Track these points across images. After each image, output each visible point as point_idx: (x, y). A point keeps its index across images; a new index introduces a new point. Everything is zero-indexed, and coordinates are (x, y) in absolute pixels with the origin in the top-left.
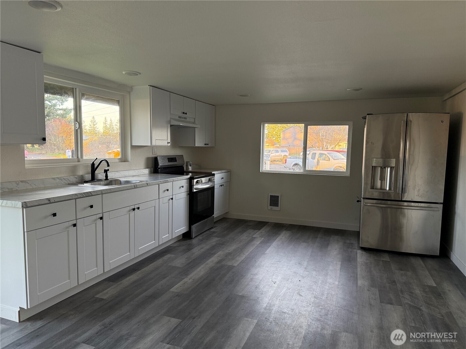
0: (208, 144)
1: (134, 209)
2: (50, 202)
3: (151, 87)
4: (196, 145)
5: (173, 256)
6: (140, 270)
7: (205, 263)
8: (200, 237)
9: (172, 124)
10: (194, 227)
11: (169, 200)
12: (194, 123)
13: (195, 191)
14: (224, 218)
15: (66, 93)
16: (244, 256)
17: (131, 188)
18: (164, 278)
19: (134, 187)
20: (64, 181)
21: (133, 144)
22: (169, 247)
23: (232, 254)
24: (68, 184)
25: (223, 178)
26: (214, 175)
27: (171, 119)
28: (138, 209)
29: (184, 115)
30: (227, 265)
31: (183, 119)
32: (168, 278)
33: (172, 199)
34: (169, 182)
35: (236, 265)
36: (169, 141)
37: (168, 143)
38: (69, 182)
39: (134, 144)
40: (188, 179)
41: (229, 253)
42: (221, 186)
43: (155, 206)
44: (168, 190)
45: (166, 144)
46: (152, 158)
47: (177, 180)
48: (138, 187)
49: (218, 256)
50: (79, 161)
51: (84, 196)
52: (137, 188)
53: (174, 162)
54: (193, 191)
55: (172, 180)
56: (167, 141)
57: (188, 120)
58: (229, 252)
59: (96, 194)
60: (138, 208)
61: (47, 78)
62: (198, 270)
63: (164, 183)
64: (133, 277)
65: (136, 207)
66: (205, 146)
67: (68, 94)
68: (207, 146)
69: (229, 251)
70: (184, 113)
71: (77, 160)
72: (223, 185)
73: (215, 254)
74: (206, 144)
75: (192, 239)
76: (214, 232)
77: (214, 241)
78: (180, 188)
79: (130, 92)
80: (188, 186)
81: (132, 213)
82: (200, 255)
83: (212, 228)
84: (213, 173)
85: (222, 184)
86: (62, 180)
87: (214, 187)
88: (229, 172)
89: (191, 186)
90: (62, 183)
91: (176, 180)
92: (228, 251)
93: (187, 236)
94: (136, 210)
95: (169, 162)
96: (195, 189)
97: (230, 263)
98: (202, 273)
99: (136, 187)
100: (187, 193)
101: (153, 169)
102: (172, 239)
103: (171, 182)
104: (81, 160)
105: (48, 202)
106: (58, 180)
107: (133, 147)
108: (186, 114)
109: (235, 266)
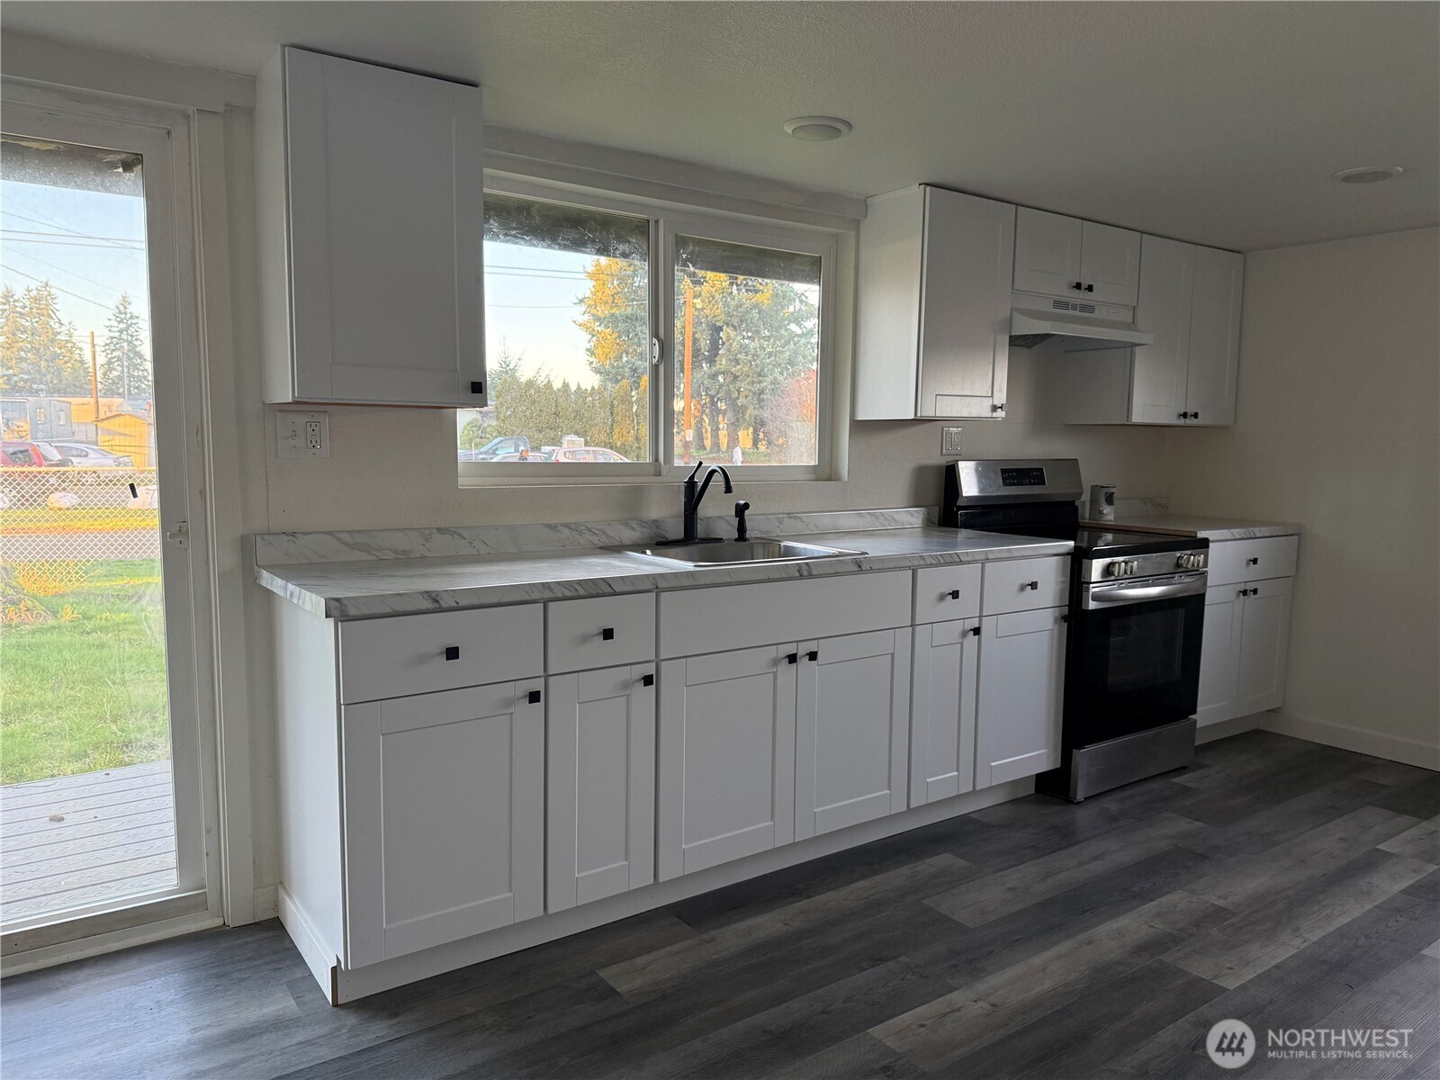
0: (1196, 415)
1: (792, 659)
2: (436, 605)
3: (928, 188)
4: (1137, 418)
5: (961, 863)
6: (808, 898)
7: (1081, 937)
8: (1112, 804)
9: (1016, 332)
10: (1085, 757)
11: (964, 634)
12: (1132, 326)
13: (1092, 605)
14: (1258, 732)
15: (621, 238)
16: (1297, 942)
17: (784, 575)
18: (876, 961)
19: (797, 574)
20: (591, 538)
21: (861, 416)
22: (965, 820)
23: (1235, 920)
24: (601, 548)
25: (1255, 561)
26: (1204, 543)
27: (1014, 313)
28: (810, 660)
29: (1082, 296)
30: (1186, 973)
31: (1077, 313)
32: (891, 964)
33: (977, 631)
34: (969, 563)
35: (1231, 989)
36: (1000, 398)
37: (994, 408)
38: (605, 541)
39: (864, 414)
40: (1068, 554)
41: (1221, 909)
42: (1245, 593)
43: (893, 654)
44: (955, 595)
45: (986, 412)
46: (939, 467)
47: (1005, 555)
48: (815, 572)
49: (1159, 914)
50: (658, 473)
51: (582, 592)
52: (811, 576)
53: (1031, 484)
54: (1083, 608)
55: (983, 557)
56: (988, 403)
57: (1099, 313)
58: (1221, 903)
59: (632, 589)
60: (813, 656)
61: (493, 178)
62: (1037, 961)
63: (939, 565)
64: (767, 924)
65: (803, 649)
66: (1182, 421)
67: (629, 242)
68: (1190, 421)
69: (1225, 898)
70: (1078, 286)
71: (652, 470)
72: (1255, 591)
73: (1145, 897)
74: (1185, 415)
75: (1073, 803)
76: (1185, 791)
77: (1168, 830)
78: (1022, 588)
79: (858, 222)
80: (1063, 582)
81: (786, 672)
82: (1074, 889)
83: (1182, 769)
84: (1201, 534)
85: (1250, 586)
86: (580, 533)
87: (1200, 598)
88: (1295, 538)
89: (1076, 582)
90: (582, 542)
91: (999, 556)
92: (1220, 897)
93: (1053, 786)
94: (804, 663)
95: (1005, 484)
96: (1096, 598)
97: (1202, 968)
98: (1045, 985)
99: (805, 573)
100: (1057, 614)
101: (937, 509)
102: (974, 793)
103: (975, 562)
104: (665, 470)
105: (430, 605)
106: (566, 532)
107: (862, 428)
108: (1090, 288)
109: (1224, 990)
